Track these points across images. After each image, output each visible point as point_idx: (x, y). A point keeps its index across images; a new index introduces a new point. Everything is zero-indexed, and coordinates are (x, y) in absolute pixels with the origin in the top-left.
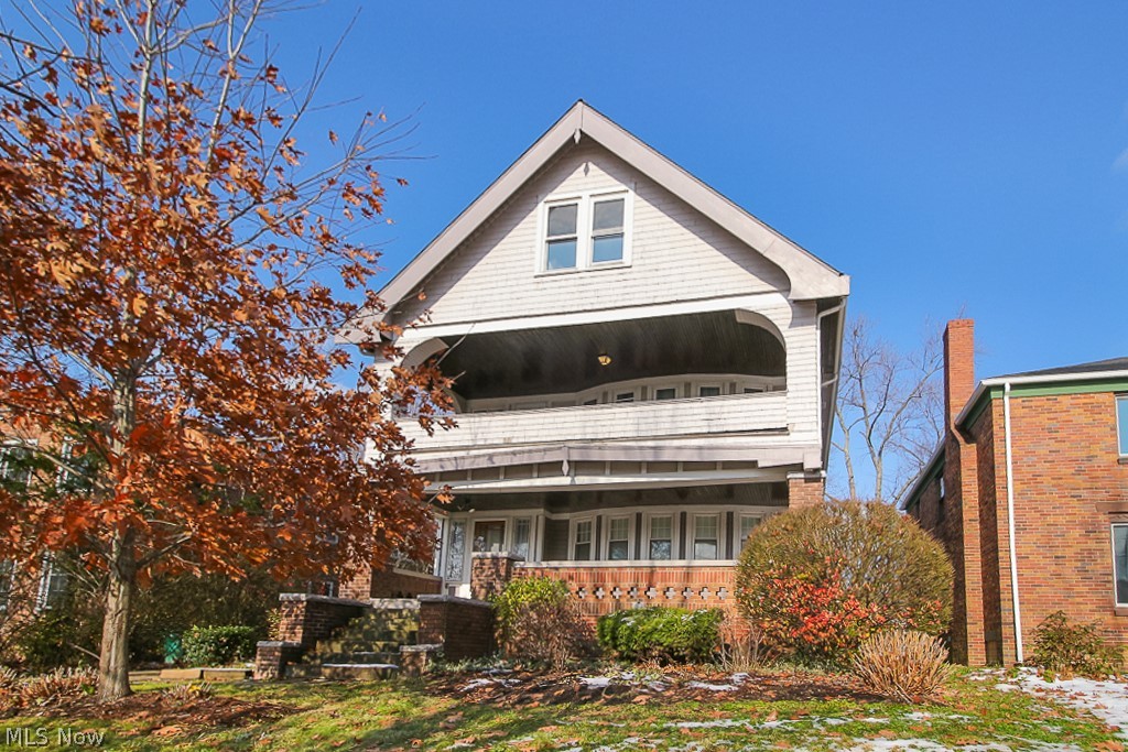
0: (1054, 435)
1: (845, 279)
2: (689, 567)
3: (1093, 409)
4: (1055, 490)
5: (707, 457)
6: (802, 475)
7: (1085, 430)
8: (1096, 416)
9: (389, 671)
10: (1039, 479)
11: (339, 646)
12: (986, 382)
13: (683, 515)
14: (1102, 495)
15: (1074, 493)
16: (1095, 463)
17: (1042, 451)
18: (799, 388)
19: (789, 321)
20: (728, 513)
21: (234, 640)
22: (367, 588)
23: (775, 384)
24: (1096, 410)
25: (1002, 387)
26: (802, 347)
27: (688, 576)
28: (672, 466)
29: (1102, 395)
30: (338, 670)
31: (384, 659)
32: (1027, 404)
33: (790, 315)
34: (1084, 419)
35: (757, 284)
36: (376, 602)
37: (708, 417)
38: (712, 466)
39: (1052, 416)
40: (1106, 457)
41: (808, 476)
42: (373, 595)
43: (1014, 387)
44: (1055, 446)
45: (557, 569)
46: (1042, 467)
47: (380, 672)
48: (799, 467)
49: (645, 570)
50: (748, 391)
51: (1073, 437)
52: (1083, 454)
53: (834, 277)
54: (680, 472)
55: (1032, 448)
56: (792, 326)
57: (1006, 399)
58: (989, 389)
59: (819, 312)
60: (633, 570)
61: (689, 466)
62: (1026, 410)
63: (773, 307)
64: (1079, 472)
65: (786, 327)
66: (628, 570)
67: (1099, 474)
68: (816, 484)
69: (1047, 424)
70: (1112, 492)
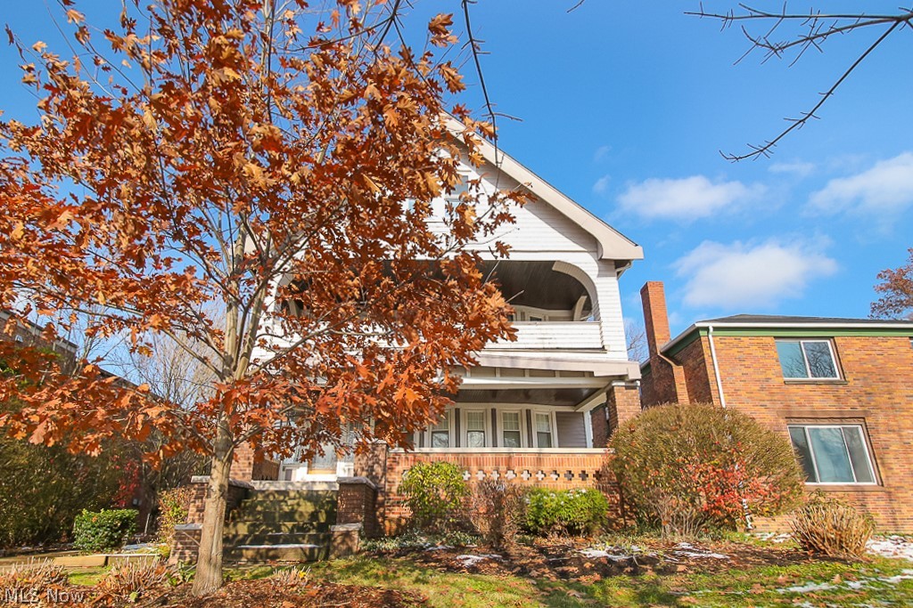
0: (743, 363)
1: (640, 248)
2: (539, 453)
3: (764, 347)
4: (750, 401)
5: (553, 367)
6: (623, 384)
7: (761, 361)
8: (767, 352)
9: (316, 551)
10: (739, 393)
11: (246, 527)
12: (698, 325)
13: (494, 411)
14: (779, 405)
15: (762, 403)
16: (770, 382)
17: (738, 374)
18: (610, 319)
19: (597, 273)
20: (527, 410)
21: (125, 523)
22: (249, 470)
23: (551, 315)
24: (766, 348)
25: (707, 329)
26: (607, 291)
27: (539, 461)
28: (521, 372)
29: (767, 338)
30: (261, 551)
31: (300, 539)
32: (723, 341)
33: (597, 269)
34: (759, 353)
35: (570, 244)
36: (257, 485)
37: (542, 336)
38: (551, 373)
39: (739, 350)
40: (777, 379)
41: (628, 384)
42: (255, 477)
43: (716, 329)
44: (745, 371)
45: (427, 454)
46: (739, 385)
47: (307, 552)
48: (621, 378)
49: (504, 456)
50: (532, 319)
51: (754, 365)
52: (762, 377)
53: (631, 246)
54: (527, 378)
55: (730, 371)
56: (599, 276)
57: (710, 336)
58: (698, 329)
59: (616, 268)
60: (494, 456)
61: (534, 373)
62: (723, 345)
63: (585, 262)
64: (762, 389)
65: (595, 277)
66: (490, 456)
67: (774, 391)
68: (634, 391)
69: (738, 355)
70: (785, 403)
